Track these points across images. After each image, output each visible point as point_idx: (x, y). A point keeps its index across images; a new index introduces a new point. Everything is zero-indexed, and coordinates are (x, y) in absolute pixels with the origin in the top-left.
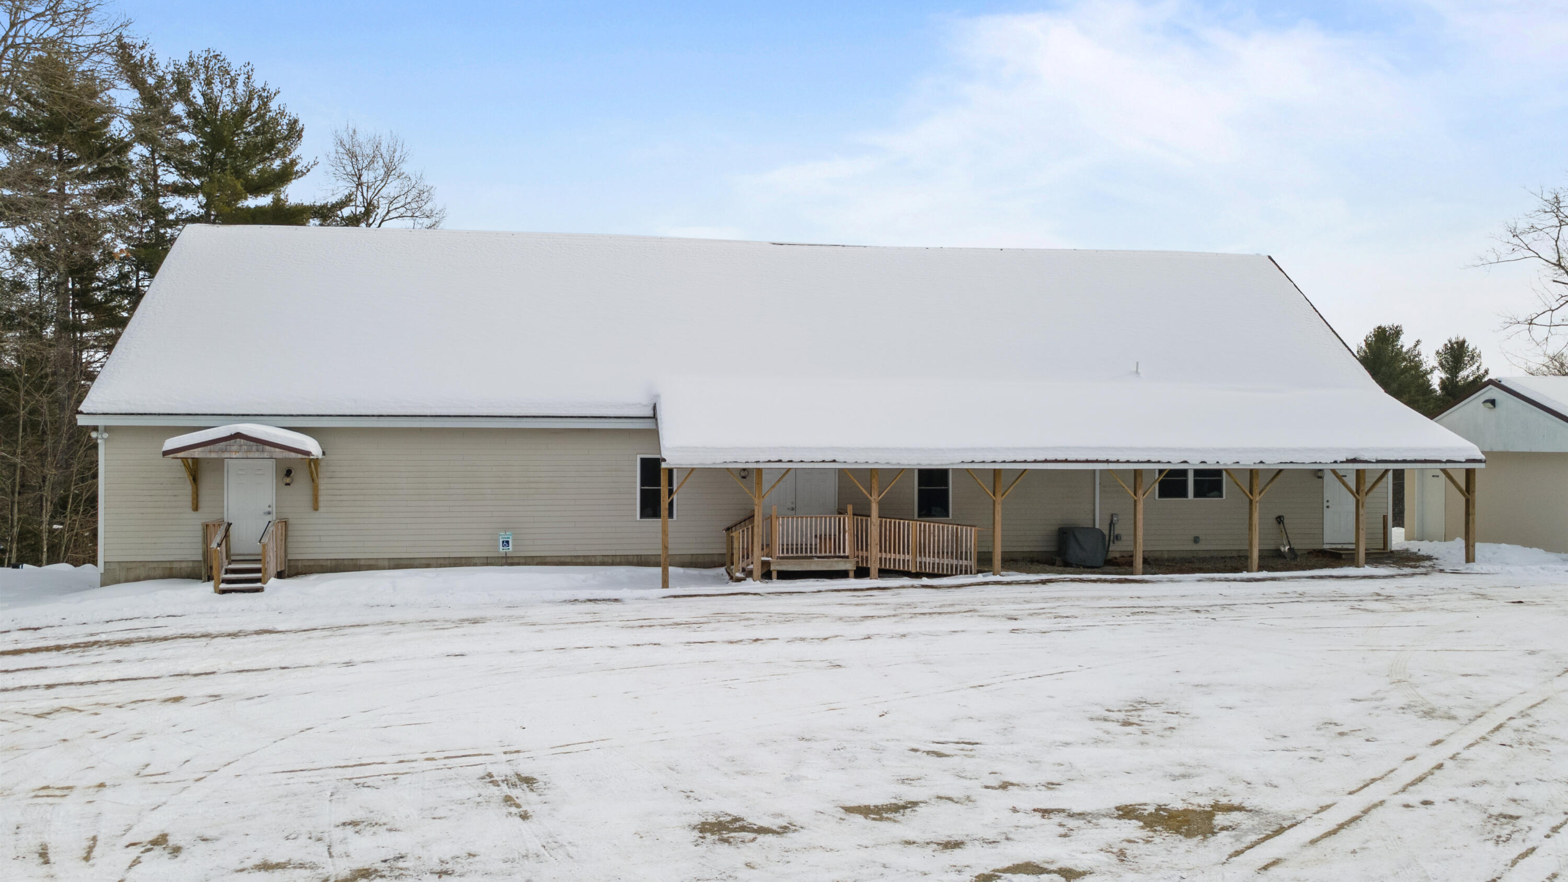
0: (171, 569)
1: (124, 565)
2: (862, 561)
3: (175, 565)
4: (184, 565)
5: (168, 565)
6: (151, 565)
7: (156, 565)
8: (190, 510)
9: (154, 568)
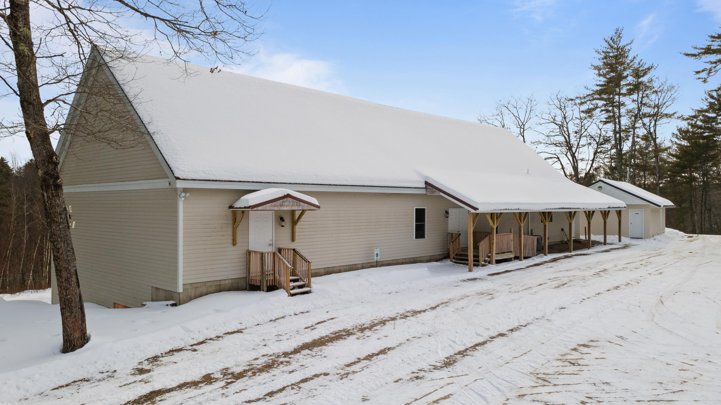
0: (220, 285)
1: (194, 285)
3: (222, 283)
4: (227, 282)
5: (218, 283)
6: (209, 284)
7: (212, 283)
8: (231, 245)
9: (211, 286)
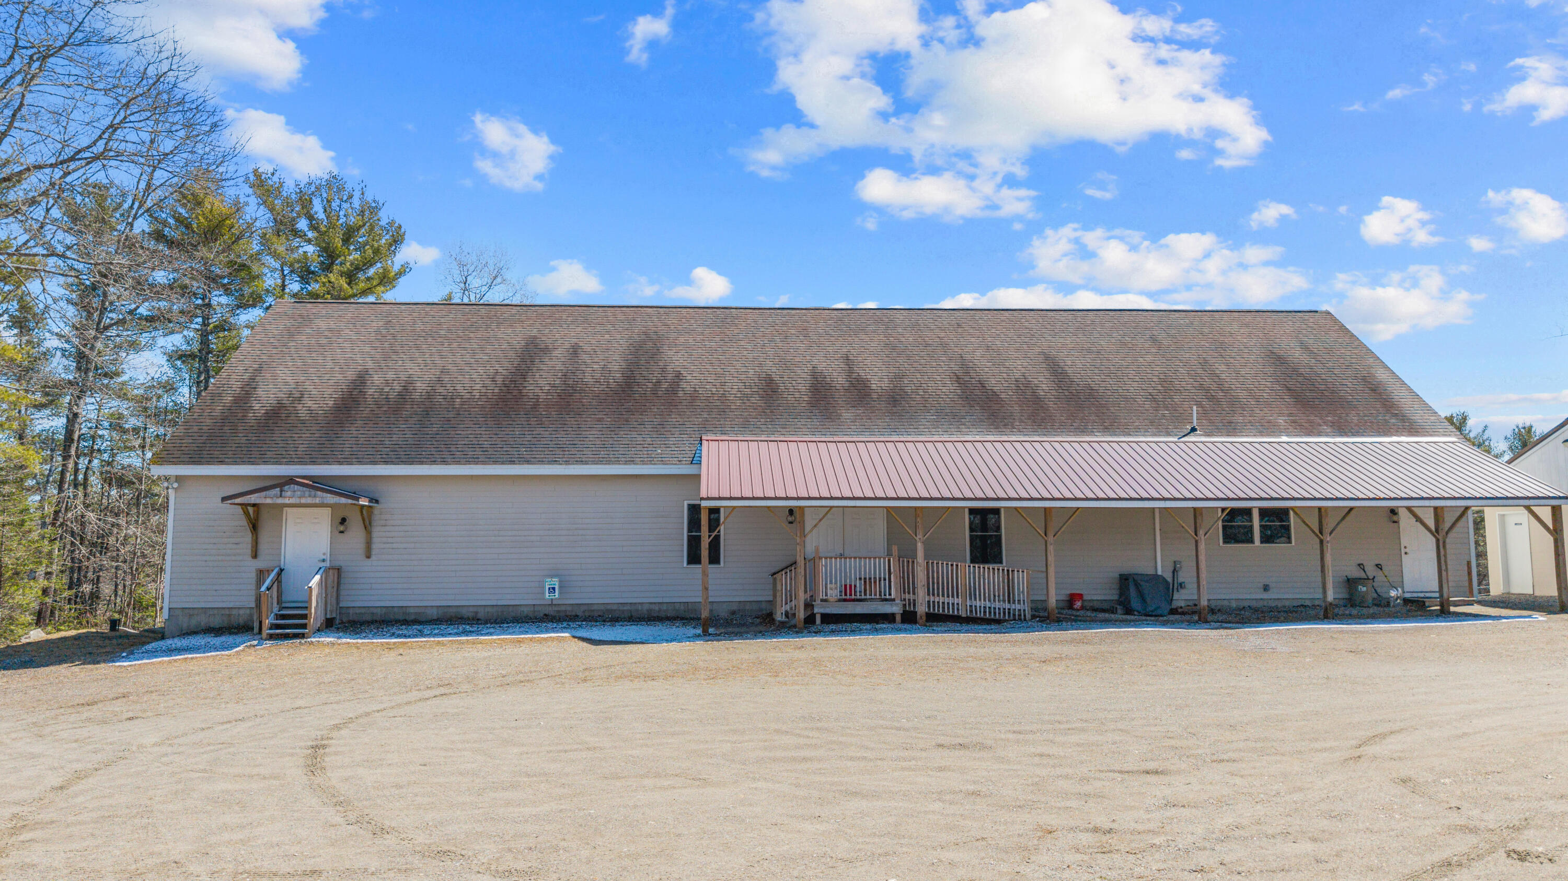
0: (229, 615)
1: (187, 611)
2: (910, 604)
3: (234, 612)
6: (211, 612)
7: (216, 612)
8: (249, 558)
